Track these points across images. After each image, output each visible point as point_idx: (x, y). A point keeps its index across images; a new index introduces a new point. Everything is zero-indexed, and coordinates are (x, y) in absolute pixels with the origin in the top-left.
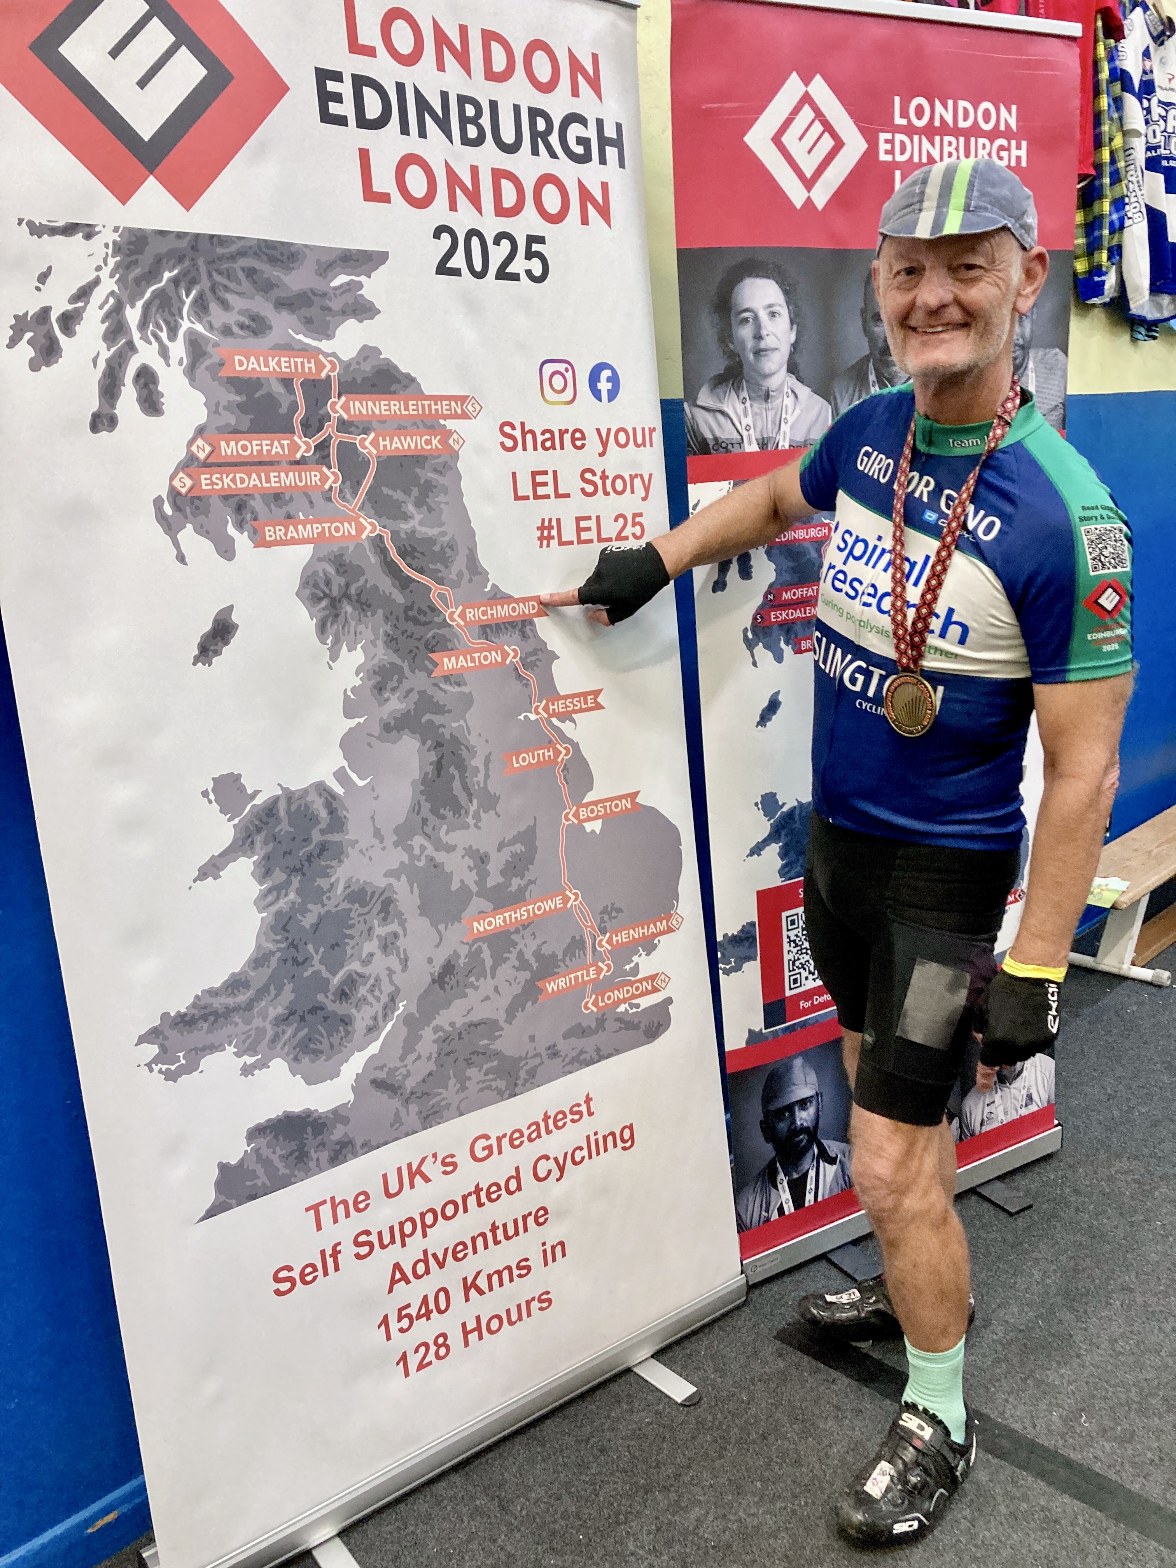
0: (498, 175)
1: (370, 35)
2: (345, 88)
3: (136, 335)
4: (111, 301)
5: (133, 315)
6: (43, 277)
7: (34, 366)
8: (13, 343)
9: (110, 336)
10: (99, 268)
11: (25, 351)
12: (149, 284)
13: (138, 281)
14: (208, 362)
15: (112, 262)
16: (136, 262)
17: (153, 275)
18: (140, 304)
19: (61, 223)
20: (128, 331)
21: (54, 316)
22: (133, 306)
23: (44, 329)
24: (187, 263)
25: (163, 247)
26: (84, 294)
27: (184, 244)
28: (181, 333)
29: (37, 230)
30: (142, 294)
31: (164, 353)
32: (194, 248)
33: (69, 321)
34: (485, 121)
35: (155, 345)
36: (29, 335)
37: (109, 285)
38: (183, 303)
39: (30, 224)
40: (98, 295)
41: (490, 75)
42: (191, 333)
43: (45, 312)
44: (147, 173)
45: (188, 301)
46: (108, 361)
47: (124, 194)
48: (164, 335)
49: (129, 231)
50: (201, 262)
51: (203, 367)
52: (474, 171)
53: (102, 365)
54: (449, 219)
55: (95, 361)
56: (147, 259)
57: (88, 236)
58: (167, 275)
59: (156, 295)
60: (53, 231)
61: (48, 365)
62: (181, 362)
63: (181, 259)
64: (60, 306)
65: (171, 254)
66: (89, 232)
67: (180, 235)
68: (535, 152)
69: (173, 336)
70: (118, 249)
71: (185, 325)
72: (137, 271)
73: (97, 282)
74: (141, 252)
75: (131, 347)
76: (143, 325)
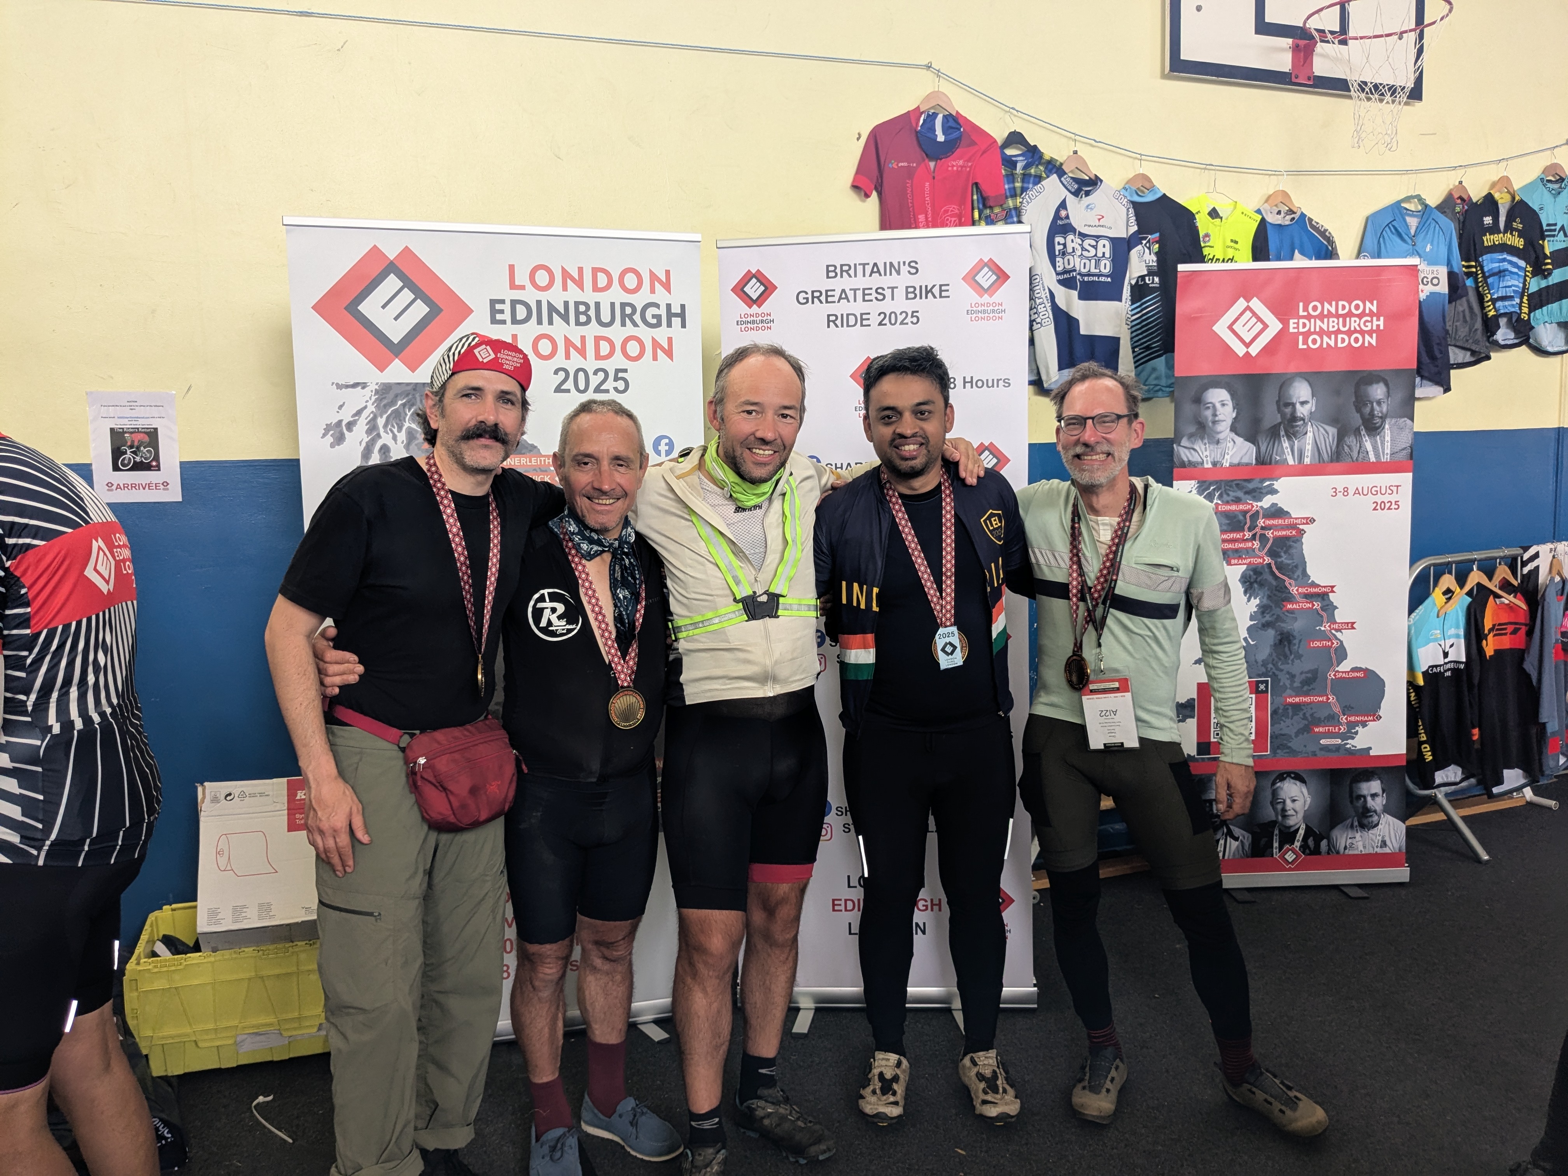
0: (598, 339)
1: (522, 278)
2: (507, 307)
3: (382, 430)
4: (372, 415)
5: (381, 422)
6: (341, 407)
7: (332, 446)
8: (324, 435)
9: (369, 432)
10: (367, 401)
11: (329, 439)
12: (391, 407)
13: (385, 406)
14: (416, 442)
15: (373, 398)
16: (385, 398)
17: (393, 403)
18: (385, 416)
19: (352, 383)
20: (378, 429)
21: (344, 423)
22: (381, 417)
23: (338, 430)
24: (410, 396)
25: (399, 390)
26: (359, 413)
27: (409, 388)
28: (404, 429)
29: (339, 387)
30: (386, 412)
31: (395, 438)
32: (414, 390)
33: (350, 426)
34: (592, 313)
35: (391, 435)
36: (331, 432)
37: (371, 408)
38: (406, 415)
39: (337, 384)
40: (365, 414)
41: (596, 289)
42: (409, 428)
43: (340, 421)
44: (393, 356)
45: (409, 414)
46: (367, 443)
47: (382, 367)
48: (395, 430)
49: (384, 384)
50: (417, 396)
51: (413, 445)
52: (583, 338)
53: (364, 444)
54: (565, 364)
55: (361, 443)
56: (391, 396)
57: (363, 388)
58: (400, 402)
59: (393, 412)
60: (347, 387)
61: (339, 445)
62: (403, 442)
63: (408, 395)
64: (347, 419)
65: (401, 394)
66: (364, 386)
67: (408, 384)
68: (623, 324)
69: (400, 430)
70: (377, 392)
71: (407, 425)
72: (385, 402)
73: (366, 407)
74: (388, 393)
75: (379, 436)
76: (385, 426)
